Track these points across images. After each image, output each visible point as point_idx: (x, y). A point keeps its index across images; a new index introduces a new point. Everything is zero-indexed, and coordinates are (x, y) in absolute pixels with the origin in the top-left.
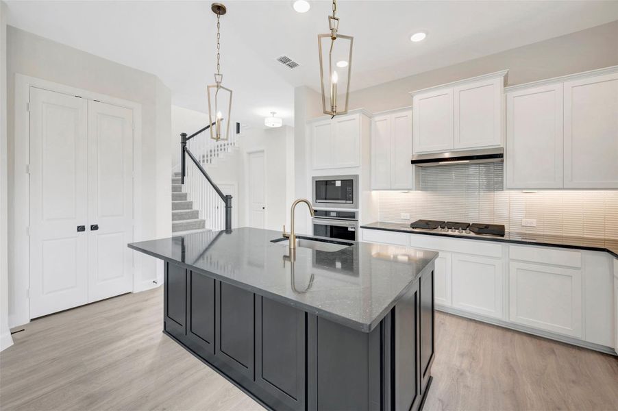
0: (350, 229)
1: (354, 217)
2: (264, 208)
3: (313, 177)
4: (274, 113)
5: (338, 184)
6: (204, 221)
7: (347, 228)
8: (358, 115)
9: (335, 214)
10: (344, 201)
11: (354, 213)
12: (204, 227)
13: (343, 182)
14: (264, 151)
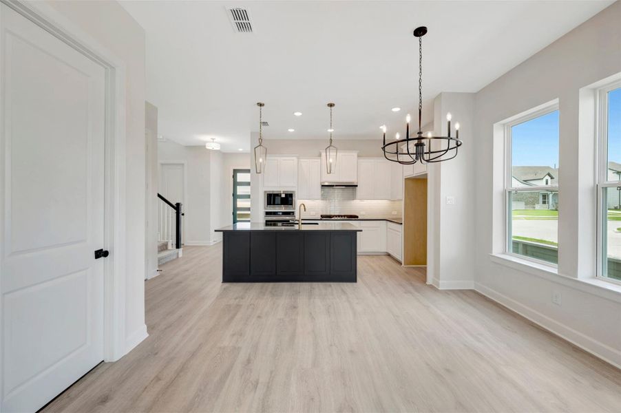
1: (293, 215)
2: (183, 215)
3: (265, 191)
4: (213, 139)
5: (283, 196)
9: (281, 213)
10: (287, 206)
11: (293, 212)
13: (286, 195)
14: (183, 164)
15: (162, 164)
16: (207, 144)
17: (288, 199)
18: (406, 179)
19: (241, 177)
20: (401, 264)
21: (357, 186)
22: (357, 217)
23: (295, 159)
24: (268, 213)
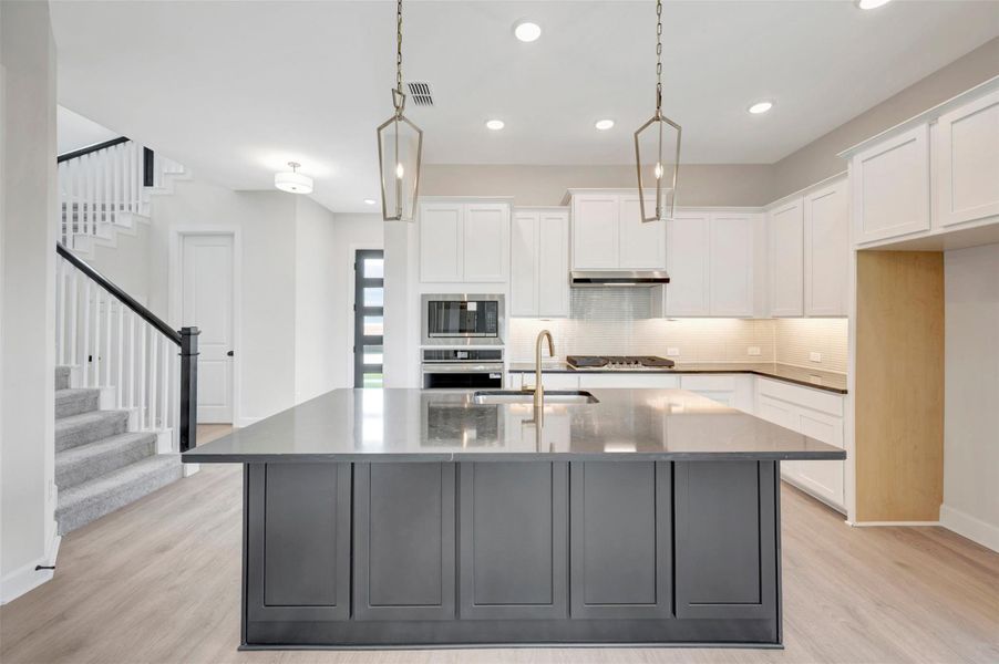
0: (492, 376)
1: (499, 358)
2: (231, 354)
3: (423, 295)
4: (294, 165)
5: (472, 307)
6: (98, 392)
7: (488, 375)
8: (505, 205)
9: (465, 355)
10: (483, 335)
11: (499, 352)
12: (95, 408)
13: (481, 304)
14: (232, 235)
15: (184, 235)
16: (278, 177)
17: (483, 316)
18: (859, 252)
19: (373, 267)
20: (845, 518)
21: (666, 281)
22: (671, 364)
23: (504, 207)
24: (429, 356)
